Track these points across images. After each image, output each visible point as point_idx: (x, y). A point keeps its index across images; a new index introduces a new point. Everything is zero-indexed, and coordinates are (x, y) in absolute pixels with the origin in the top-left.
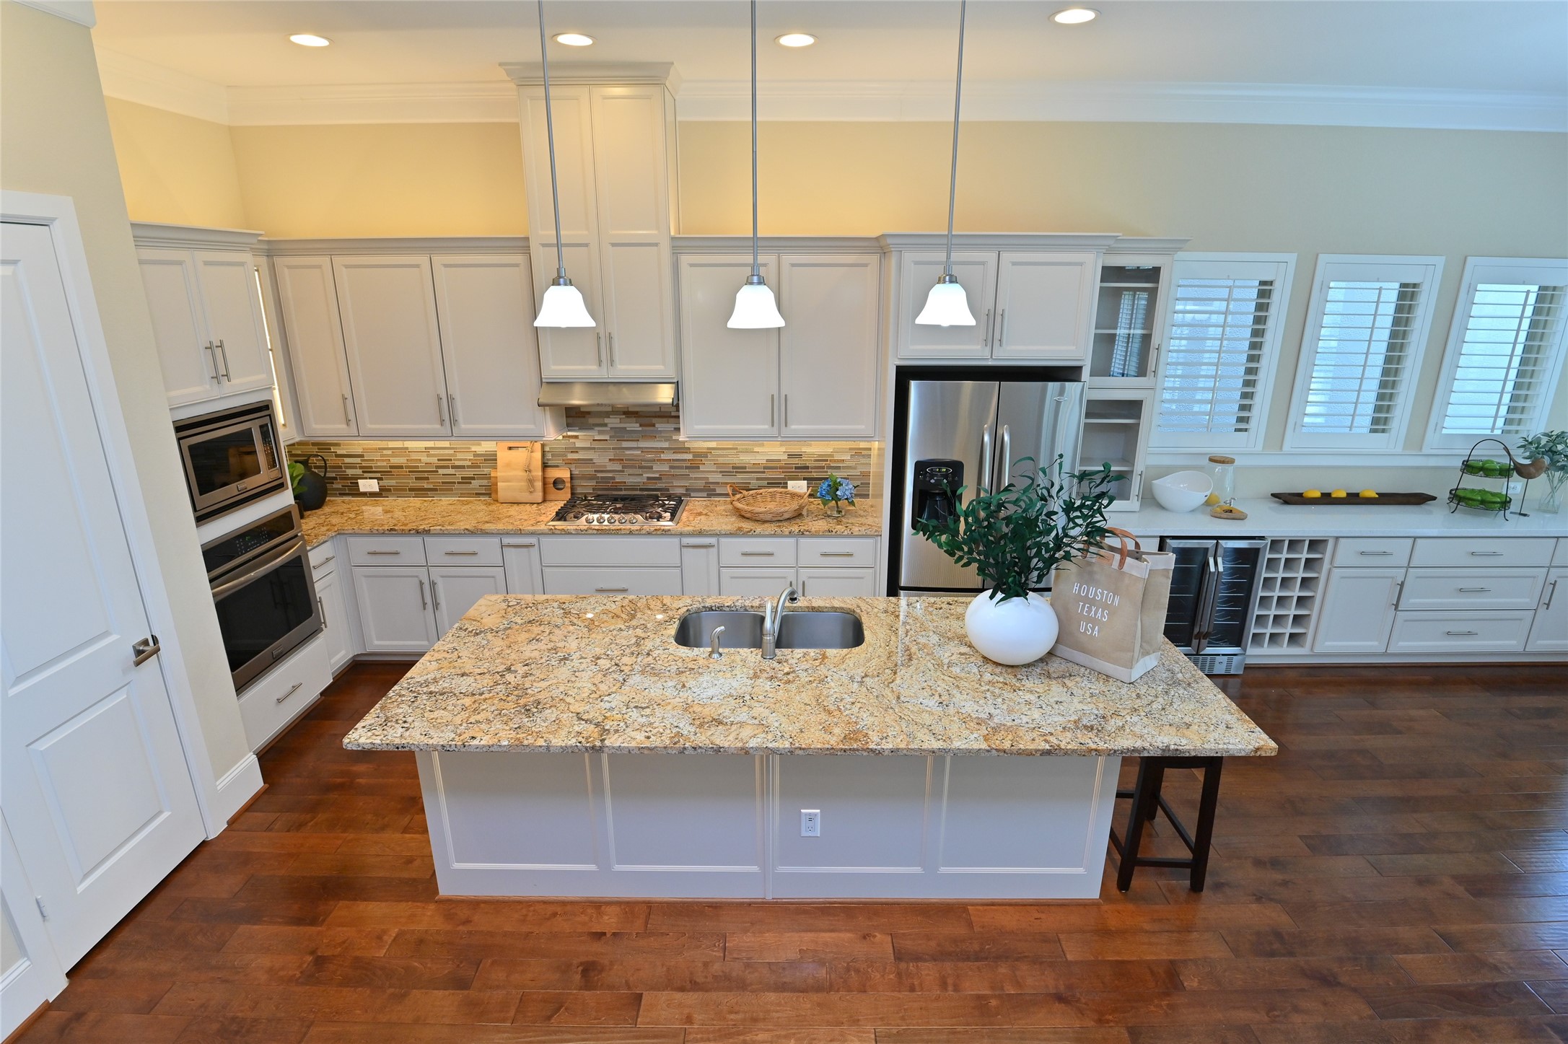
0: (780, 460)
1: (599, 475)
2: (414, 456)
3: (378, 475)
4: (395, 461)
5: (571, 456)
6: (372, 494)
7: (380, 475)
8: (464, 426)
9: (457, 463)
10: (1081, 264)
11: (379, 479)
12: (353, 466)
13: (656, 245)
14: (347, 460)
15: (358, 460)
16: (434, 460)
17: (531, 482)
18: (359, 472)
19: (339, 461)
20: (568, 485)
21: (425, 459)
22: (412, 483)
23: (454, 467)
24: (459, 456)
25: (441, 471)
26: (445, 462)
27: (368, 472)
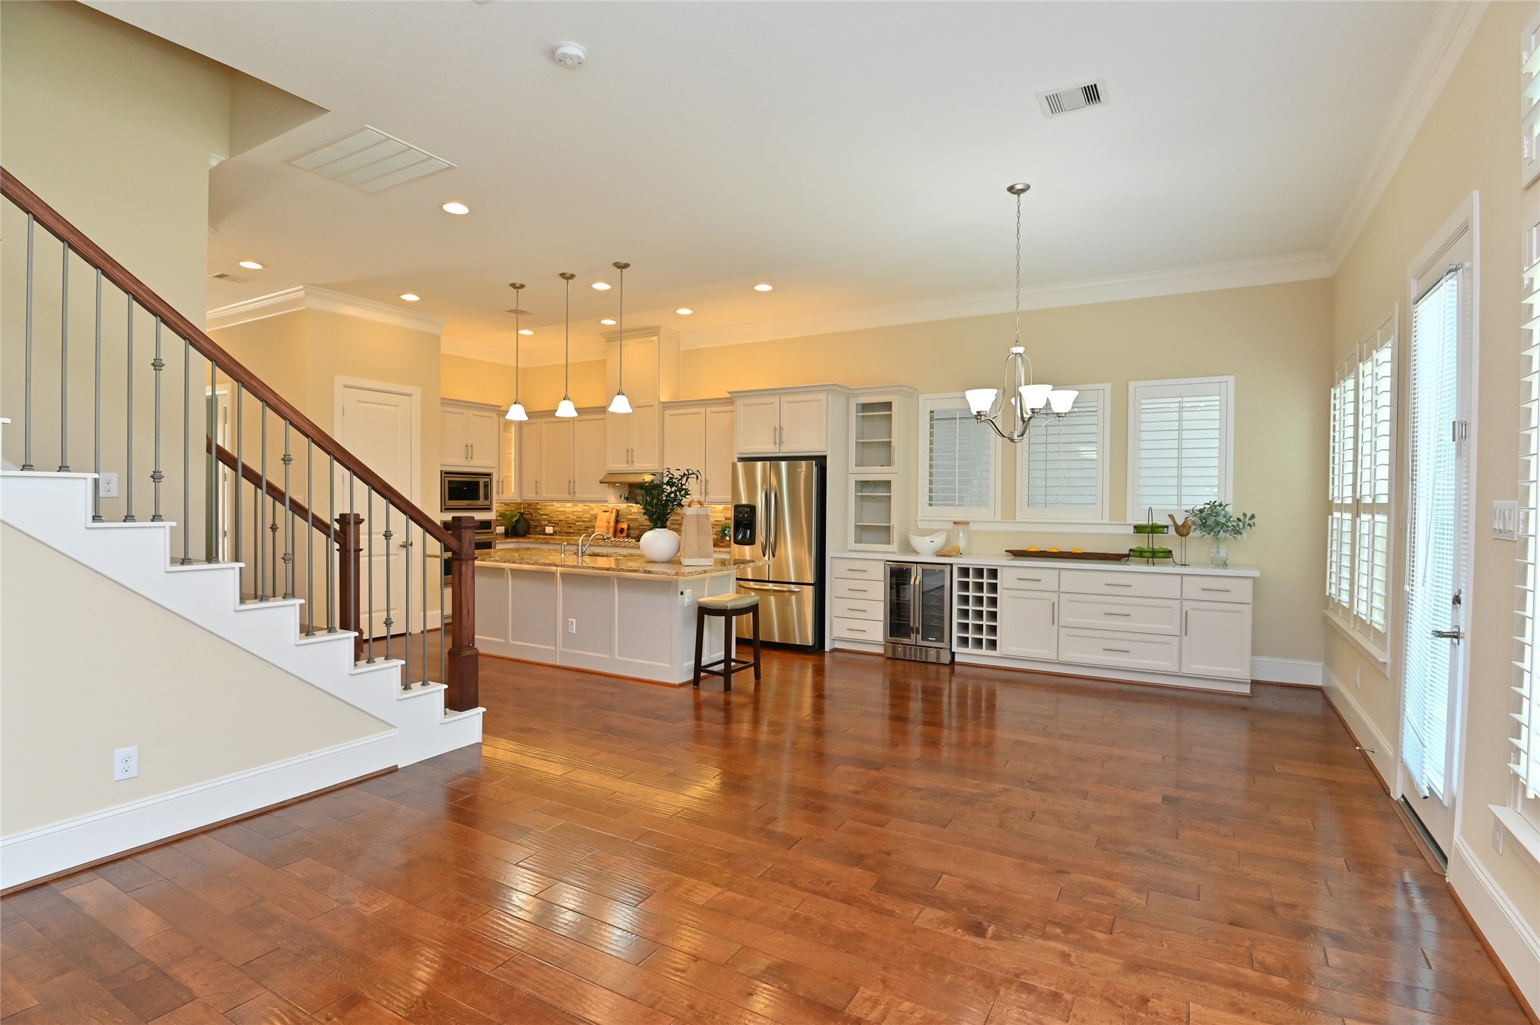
0: (721, 521)
1: (641, 527)
2: (568, 515)
3: (553, 525)
4: (561, 518)
5: (629, 517)
6: (551, 534)
7: (555, 524)
8: (578, 496)
9: (584, 519)
10: (819, 400)
11: (554, 527)
12: (544, 520)
13: (652, 406)
14: (543, 517)
15: (547, 517)
16: (575, 518)
17: (608, 528)
18: (546, 523)
19: (540, 517)
20: (626, 531)
21: (572, 517)
22: (565, 530)
23: (583, 521)
24: (585, 516)
25: (577, 523)
26: (579, 519)
27: (550, 522)
